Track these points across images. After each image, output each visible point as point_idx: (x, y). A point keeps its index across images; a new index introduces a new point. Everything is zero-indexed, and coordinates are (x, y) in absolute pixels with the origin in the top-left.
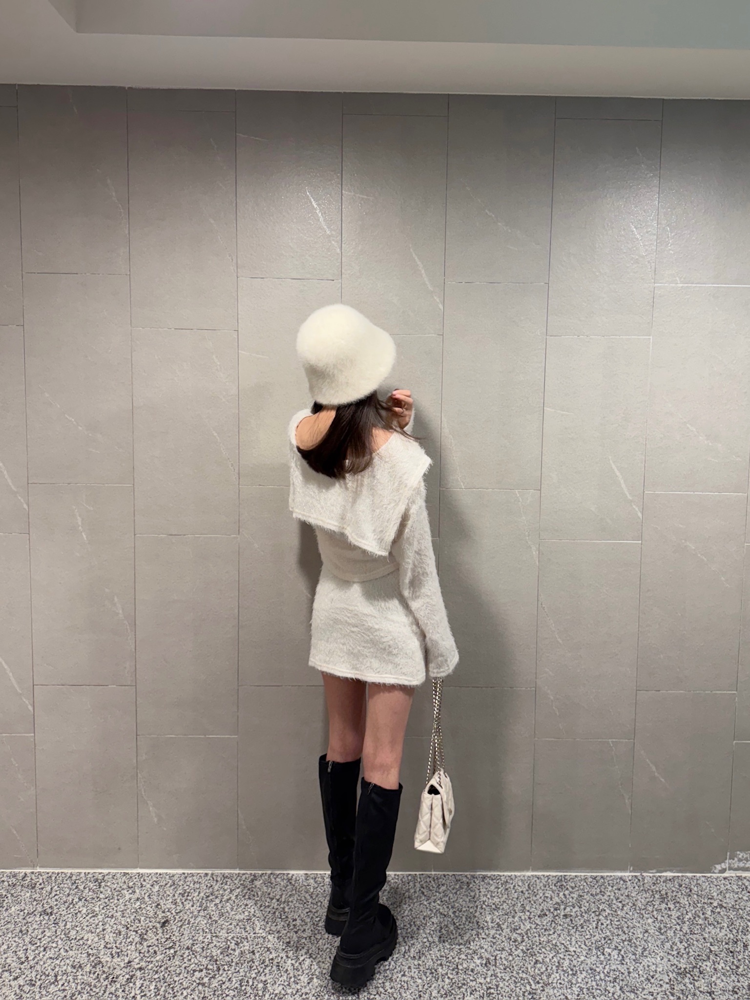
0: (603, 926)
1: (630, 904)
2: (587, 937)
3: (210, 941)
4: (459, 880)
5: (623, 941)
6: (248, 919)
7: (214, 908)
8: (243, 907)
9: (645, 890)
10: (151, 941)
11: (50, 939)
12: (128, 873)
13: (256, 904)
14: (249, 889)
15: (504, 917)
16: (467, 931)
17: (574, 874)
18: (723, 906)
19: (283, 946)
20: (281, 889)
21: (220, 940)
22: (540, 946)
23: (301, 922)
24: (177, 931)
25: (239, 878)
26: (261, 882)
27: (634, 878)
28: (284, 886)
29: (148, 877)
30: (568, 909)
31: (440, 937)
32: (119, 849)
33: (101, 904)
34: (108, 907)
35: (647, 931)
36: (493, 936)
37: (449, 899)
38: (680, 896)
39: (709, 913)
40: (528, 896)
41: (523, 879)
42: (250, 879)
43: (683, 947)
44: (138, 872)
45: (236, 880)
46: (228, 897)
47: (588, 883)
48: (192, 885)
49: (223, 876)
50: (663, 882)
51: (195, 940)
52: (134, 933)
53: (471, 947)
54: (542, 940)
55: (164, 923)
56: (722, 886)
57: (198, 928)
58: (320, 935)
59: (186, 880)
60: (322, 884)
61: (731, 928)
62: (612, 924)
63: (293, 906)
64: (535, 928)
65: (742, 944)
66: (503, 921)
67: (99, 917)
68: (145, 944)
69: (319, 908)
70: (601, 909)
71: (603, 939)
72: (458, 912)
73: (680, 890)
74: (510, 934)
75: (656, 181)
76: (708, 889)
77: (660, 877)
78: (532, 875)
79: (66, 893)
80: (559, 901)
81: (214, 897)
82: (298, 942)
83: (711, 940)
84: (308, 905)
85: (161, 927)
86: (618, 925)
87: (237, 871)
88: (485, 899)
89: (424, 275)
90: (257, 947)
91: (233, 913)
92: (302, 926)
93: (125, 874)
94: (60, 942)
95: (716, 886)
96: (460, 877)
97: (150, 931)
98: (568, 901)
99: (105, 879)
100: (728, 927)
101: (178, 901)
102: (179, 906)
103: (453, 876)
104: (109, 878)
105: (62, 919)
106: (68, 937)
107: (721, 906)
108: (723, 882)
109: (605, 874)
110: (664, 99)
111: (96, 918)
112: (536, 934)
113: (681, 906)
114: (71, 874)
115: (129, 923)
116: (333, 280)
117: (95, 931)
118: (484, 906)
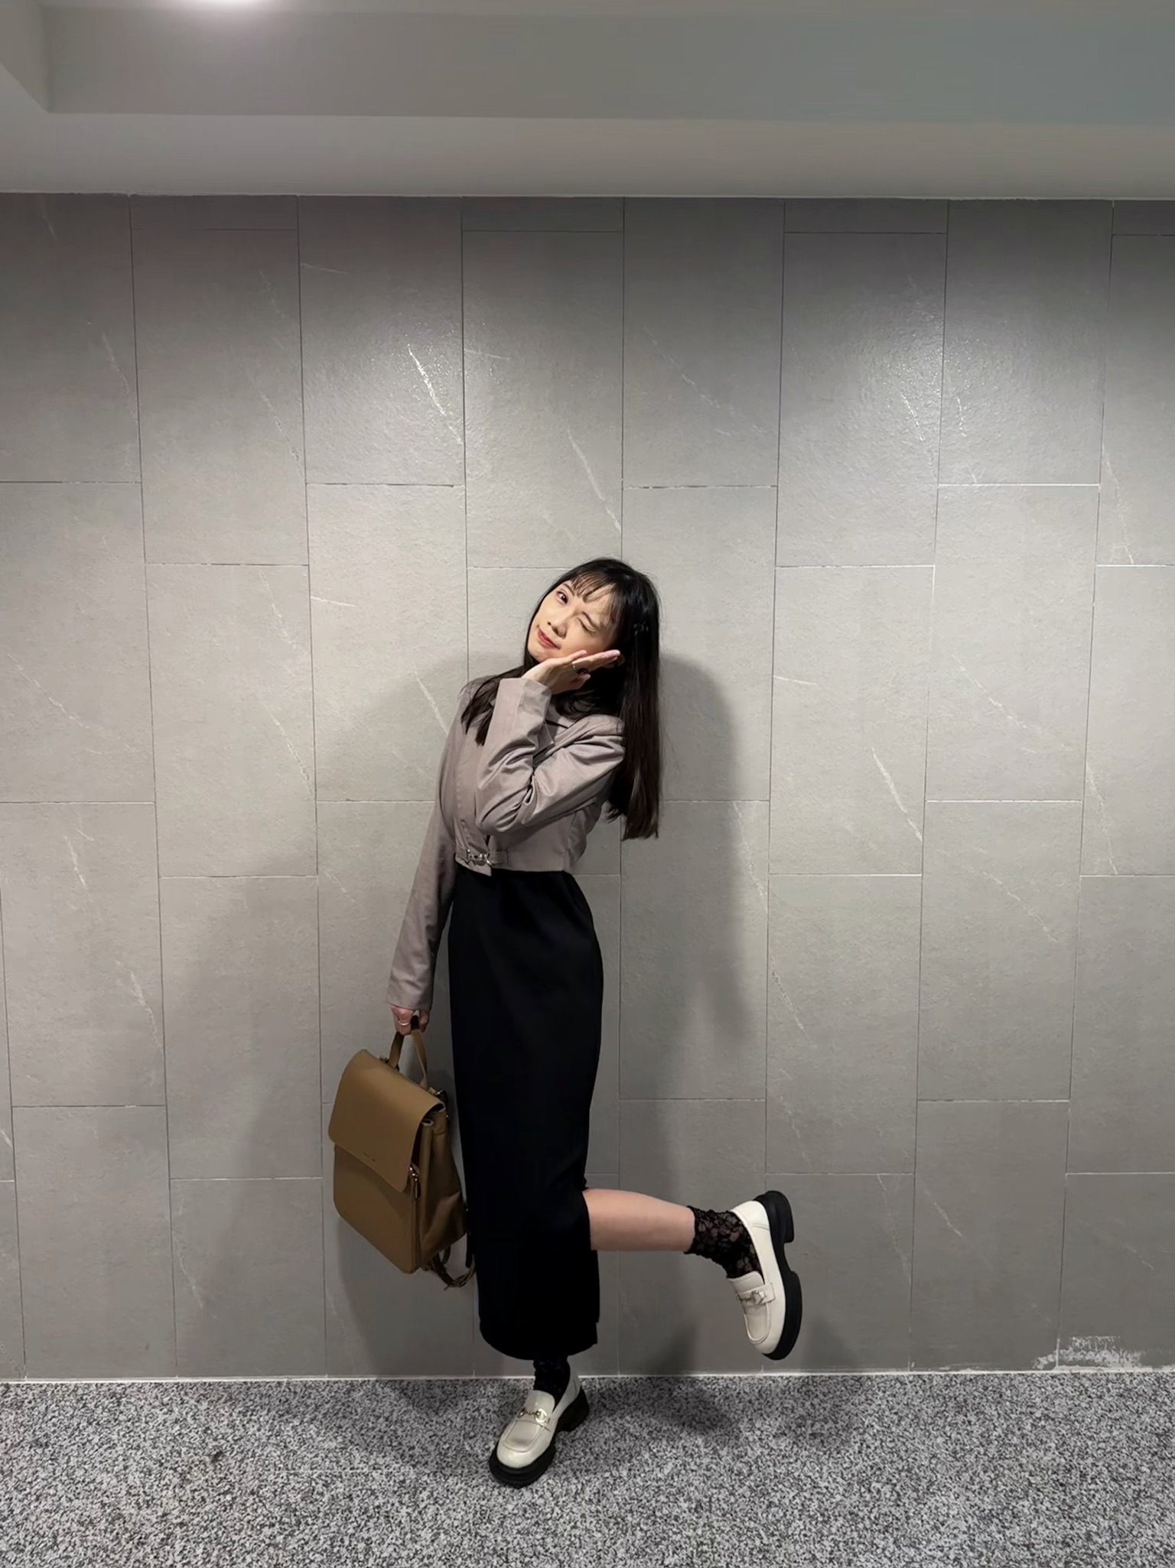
0: (869, 1450)
1: (910, 1416)
2: (845, 1466)
3: (286, 1482)
4: (657, 1385)
6: (343, 1448)
7: (290, 1433)
8: (334, 1430)
9: (933, 1396)
10: (197, 1483)
11: (45, 1482)
12: (161, 1384)
13: (353, 1425)
14: (343, 1404)
15: (723, 1438)
17: (827, 1374)
18: (1049, 1417)
19: (394, 1486)
20: (391, 1403)
21: (300, 1480)
22: (776, 1480)
23: (421, 1450)
24: (236, 1467)
25: (328, 1388)
26: (362, 1393)
27: (916, 1379)
28: (395, 1399)
29: (192, 1389)
30: (818, 1426)
31: (630, 1470)
32: (147, 1348)
33: (122, 1430)
34: (132, 1434)
35: (934, 1456)
36: (707, 1466)
37: (642, 1413)
38: (984, 1404)
39: (1029, 1427)
40: (759, 1407)
41: (752, 1382)
42: (345, 1389)
43: (989, 1479)
44: (176, 1381)
45: (323, 1390)
46: (313, 1416)
47: (848, 1387)
48: (257, 1399)
49: (305, 1386)
50: (961, 1384)
51: (263, 1481)
52: (172, 1472)
53: (675, 1484)
54: (779, 1471)
55: (217, 1456)
56: (1049, 1388)
58: (450, 1469)
59: (249, 1393)
60: (453, 1395)
61: (1061, 1449)
62: (882, 1447)
63: (409, 1428)
64: (768, 1454)
65: (1079, 1473)
66: (723, 1445)
67: (119, 1448)
68: (188, 1487)
69: (448, 1430)
70: (866, 1424)
71: (869, 1468)
72: (655, 1432)
73: (985, 1395)
74: (732, 1464)
75: (938, 328)
76: (1027, 1392)
77: (955, 1376)
78: (765, 1377)
79: (68, 1415)
80: (805, 1414)
81: (290, 1416)
82: (417, 1481)
83: (1031, 1467)
84: (431, 1426)
85: (212, 1462)
86: (891, 1448)
87: (326, 1379)
88: (695, 1412)
89: (591, 477)
90: (356, 1489)
91: (320, 1439)
92: (423, 1457)
93: (157, 1385)
94: (60, 1487)
95: (1040, 1388)
96: (659, 1382)
97: (196, 1469)
98: (818, 1413)
99: (127, 1392)
100: (1057, 1449)
101: (237, 1422)
102: (239, 1430)
104: (133, 1391)
105: (62, 1452)
106: (72, 1479)
107: (1047, 1417)
108: (1050, 1382)
109: (873, 1374)
110: (949, 200)
111: (114, 1451)
112: (769, 1463)
113: (986, 1418)
114: (76, 1386)
115: (164, 1456)
116: (452, 486)
117: (113, 1470)
118: (694, 1423)
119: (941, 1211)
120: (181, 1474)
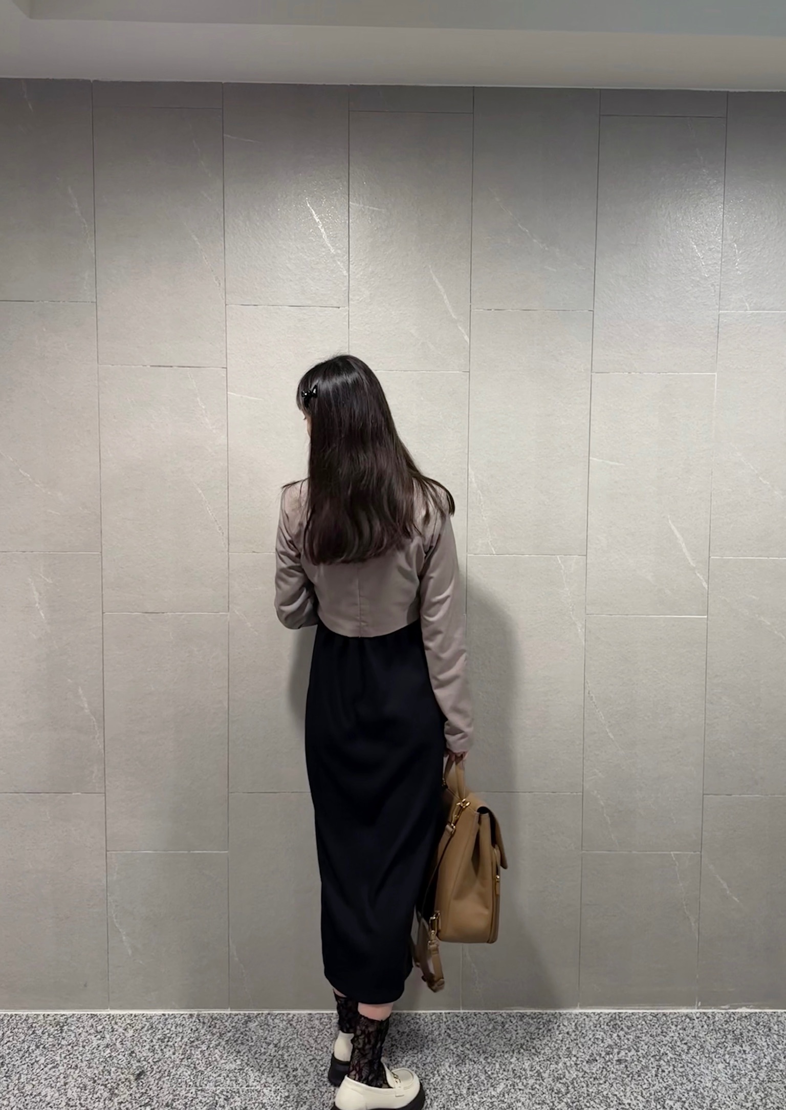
0: (664, 1074)
1: (697, 1046)
2: (644, 1087)
3: (195, 1096)
4: (493, 1020)
5: (688, 1092)
6: (240, 1069)
7: (199, 1056)
8: (234, 1054)
9: (715, 1030)
10: (123, 1097)
12: (96, 1015)
13: (249, 1050)
14: (242, 1033)
15: (545, 1063)
16: (501, 1081)
17: (631, 1011)
19: (280, 1100)
20: (279, 1033)
21: (206, 1095)
22: (589, 1098)
23: (302, 1071)
24: (155, 1085)
25: (230, 1019)
26: (257, 1023)
27: (702, 1015)
28: (283, 1029)
29: (120, 1019)
30: (623, 1053)
31: (469, 1089)
32: (85, 986)
33: (63, 1053)
34: (71, 1056)
35: (716, 1079)
36: (532, 1087)
37: (480, 1042)
38: (756, 1036)
40: (575, 1037)
41: (570, 1017)
42: (243, 1021)
43: (759, 1098)
44: (108, 1013)
45: (226, 1021)
46: (217, 1042)
47: (648, 1022)
48: (173, 1029)
49: (212, 1017)
50: (738, 1020)
51: (176, 1095)
52: (103, 1087)
53: (505, 1100)
54: (591, 1090)
55: (140, 1075)
57: (180, 1080)
58: (325, 1087)
59: (167, 1023)
60: (329, 1026)
62: (674, 1071)
63: (293, 1053)
64: (582, 1077)
66: (544, 1069)
67: (60, 1068)
68: (116, 1100)
69: (325, 1054)
70: (662, 1052)
71: (664, 1089)
72: (490, 1058)
73: (757, 1029)
74: (553, 1084)
75: (720, 189)
77: (734, 1013)
78: (580, 1013)
79: (20, 1040)
80: (613, 1044)
81: (200, 1042)
82: (299, 1096)
84: (311, 1051)
85: (136, 1079)
86: (682, 1073)
87: (228, 1012)
89: (446, 301)
90: (251, 1102)
91: (223, 1061)
92: (304, 1077)
93: (93, 1016)
94: (12, 1099)
96: (494, 1015)
97: (123, 1085)
98: (623, 1043)
99: (68, 1021)
101: (157, 1047)
102: (158, 1054)
103: (485, 1015)
104: (73, 1021)
105: (15, 1071)
106: (22, 1093)
109: (667, 1011)
110: (728, 92)
111: (57, 1070)
112: (583, 1084)
113: (758, 1049)
114: (27, 1016)
115: (97, 1075)
116: (339, 308)
117: (56, 1085)
118: (522, 1051)
119: (722, 882)
120: (110, 1090)
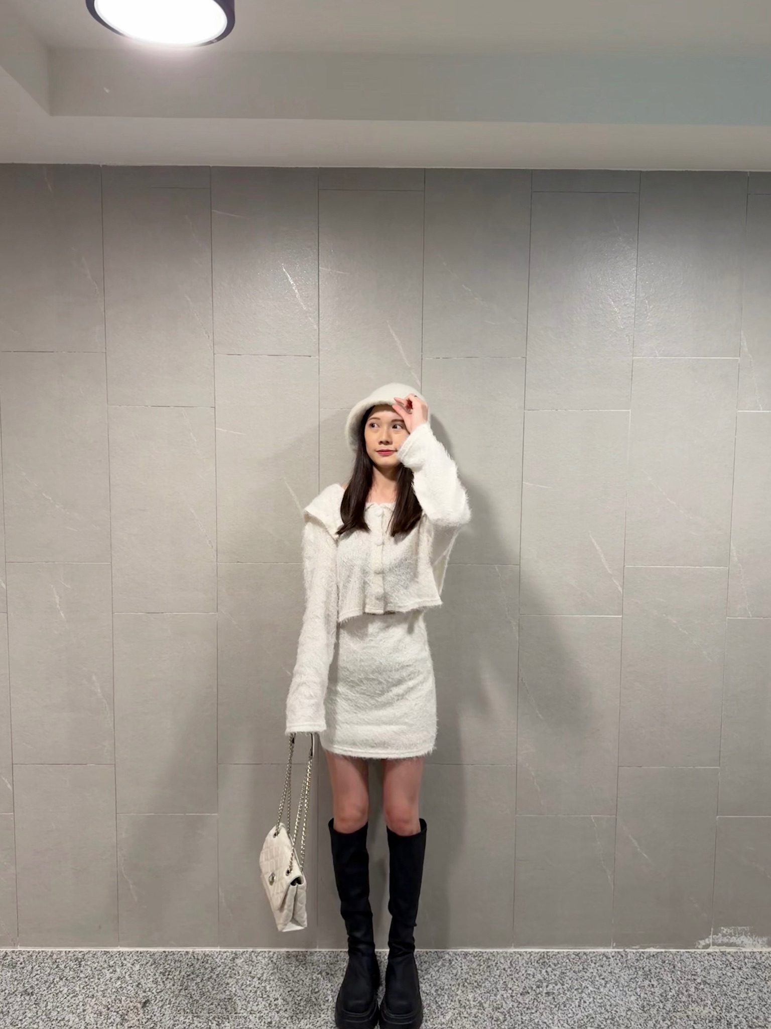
0: (585, 1004)
1: (613, 981)
2: (569, 1015)
3: (191, 1022)
4: (442, 958)
5: (606, 1020)
6: (230, 999)
7: (195, 988)
8: (224, 986)
9: (628, 967)
10: (132, 1022)
11: (31, 1020)
12: (108, 952)
13: (237, 983)
14: (230, 968)
15: (486, 995)
16: (449, 1010)
17: (557, 951)
19: (264, 1026)
20: (262, 968)
21: (201, 1020)
22: (523, 1025)
23: (282, 1001)
24: (158, 1012)
25: (220, 956)
26: (242, 960)
27: (617, 954)
28: (265, 965)
29: (129, 955)
30: (551, 987)
33: (82, 984)
34: (88, 987)
35: (629, 1010)
36: (475, 1015)
37: (431, 977)
38: (663, 973)
39: (693, 989)
40: (511, 973)
41: (505, 955)
42: (231, 958)
43: (666, 1025)
44: (118, 950)
45: (217, 958)
46: (209, 976)
47: (571, 960)
48: (172, 964)
49: (204, 954)
50: (647, 958)
51: (176, 1021)
52: (115, 1014)
54: (524, 1018)
55: (145, 1003)
56: (706, 962)
57: (179, 1008)
58: (302, 1014)
59: (167, 959)
60: (304, 962)
61: (714, 1005)
62: (594, 1002)
63: (274, 985)
64: (517, 1007)
65: (726, 1022)
66: (485, 1000)
67: (80, 997)
68: (126, 1025)
70: (583, 986)
71: (585, 1017)
72: (440, 990)
73: (663, 967)
74: (493, 1013)
75: (634, 254)
76: (692, 965)
77: (643, 953)
78: (514, 952)
79: (46, 973)
80: (542, 979)
81: (195, 976)
82: (280, 1022)
83: (695, 1018)
84: (289, 984)
85: (142, 1007)
86: (600, 1003)
87: (218, 949)
88: (467, 976)
89: (402, 351)
91: (214, 992)
92: (284, 1005)
93: (106, 953)
94: (41, 1024)
95: (700, 962)
96: (442, 954)
97: (132, 1012)
98: (550, 978)
99: (86, 957)
100: (712, 1004)
101: (159, 979)
102: (160, 985)
103: (435, 953)
104: (89, 957)
105: (42, 999)
106: (49, 1018)
107: (705, 982)
108: (706, 957)
109: (588, 951)
110: (641, 172)
111: (77, 998)
112: (517, 1013)
113: (664, 983)
114: (52, 952)
115: (110, 1003)
116: (310, 356)
117: (76, 1012)
118: (466, 984)
119: (634, 841)
120: (121, 1016)
